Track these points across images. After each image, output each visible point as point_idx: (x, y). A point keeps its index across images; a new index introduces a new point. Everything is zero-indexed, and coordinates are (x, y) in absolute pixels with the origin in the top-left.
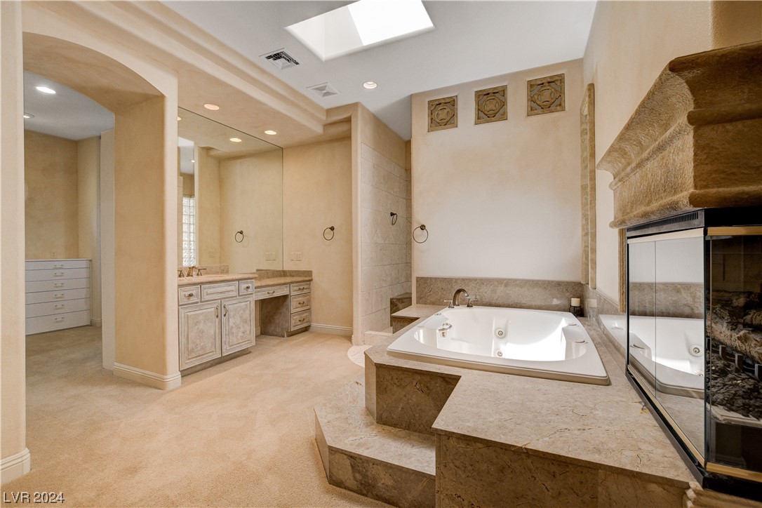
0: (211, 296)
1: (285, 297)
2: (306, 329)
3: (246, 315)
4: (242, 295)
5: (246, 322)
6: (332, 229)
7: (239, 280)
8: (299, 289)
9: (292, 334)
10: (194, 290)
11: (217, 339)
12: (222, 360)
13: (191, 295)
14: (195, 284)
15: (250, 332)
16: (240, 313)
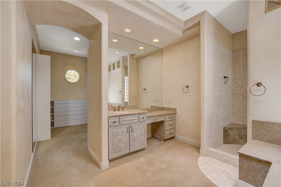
0: (125, 122)
1: (162, 122)
2: (173, 138)
3: (142, 132)
4: (140, 122)
5: (142, 135)
6: (187, 87)
7: (139, 114)
8: (170, 118)
9: (165, 140)
10: (116, 119)
11: (127, 143)
12: (130, 154)
13: (114, 122)
14: (117, 116)
15: (144, 140)
16: (139, 130)
